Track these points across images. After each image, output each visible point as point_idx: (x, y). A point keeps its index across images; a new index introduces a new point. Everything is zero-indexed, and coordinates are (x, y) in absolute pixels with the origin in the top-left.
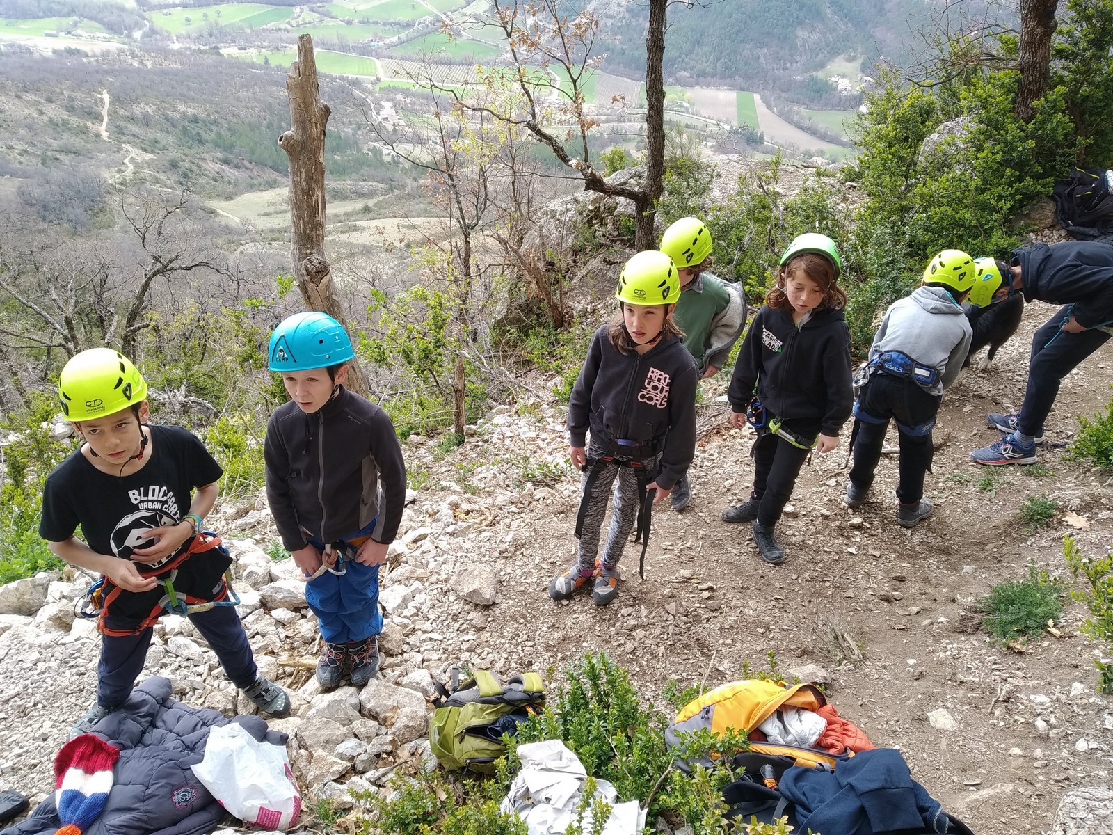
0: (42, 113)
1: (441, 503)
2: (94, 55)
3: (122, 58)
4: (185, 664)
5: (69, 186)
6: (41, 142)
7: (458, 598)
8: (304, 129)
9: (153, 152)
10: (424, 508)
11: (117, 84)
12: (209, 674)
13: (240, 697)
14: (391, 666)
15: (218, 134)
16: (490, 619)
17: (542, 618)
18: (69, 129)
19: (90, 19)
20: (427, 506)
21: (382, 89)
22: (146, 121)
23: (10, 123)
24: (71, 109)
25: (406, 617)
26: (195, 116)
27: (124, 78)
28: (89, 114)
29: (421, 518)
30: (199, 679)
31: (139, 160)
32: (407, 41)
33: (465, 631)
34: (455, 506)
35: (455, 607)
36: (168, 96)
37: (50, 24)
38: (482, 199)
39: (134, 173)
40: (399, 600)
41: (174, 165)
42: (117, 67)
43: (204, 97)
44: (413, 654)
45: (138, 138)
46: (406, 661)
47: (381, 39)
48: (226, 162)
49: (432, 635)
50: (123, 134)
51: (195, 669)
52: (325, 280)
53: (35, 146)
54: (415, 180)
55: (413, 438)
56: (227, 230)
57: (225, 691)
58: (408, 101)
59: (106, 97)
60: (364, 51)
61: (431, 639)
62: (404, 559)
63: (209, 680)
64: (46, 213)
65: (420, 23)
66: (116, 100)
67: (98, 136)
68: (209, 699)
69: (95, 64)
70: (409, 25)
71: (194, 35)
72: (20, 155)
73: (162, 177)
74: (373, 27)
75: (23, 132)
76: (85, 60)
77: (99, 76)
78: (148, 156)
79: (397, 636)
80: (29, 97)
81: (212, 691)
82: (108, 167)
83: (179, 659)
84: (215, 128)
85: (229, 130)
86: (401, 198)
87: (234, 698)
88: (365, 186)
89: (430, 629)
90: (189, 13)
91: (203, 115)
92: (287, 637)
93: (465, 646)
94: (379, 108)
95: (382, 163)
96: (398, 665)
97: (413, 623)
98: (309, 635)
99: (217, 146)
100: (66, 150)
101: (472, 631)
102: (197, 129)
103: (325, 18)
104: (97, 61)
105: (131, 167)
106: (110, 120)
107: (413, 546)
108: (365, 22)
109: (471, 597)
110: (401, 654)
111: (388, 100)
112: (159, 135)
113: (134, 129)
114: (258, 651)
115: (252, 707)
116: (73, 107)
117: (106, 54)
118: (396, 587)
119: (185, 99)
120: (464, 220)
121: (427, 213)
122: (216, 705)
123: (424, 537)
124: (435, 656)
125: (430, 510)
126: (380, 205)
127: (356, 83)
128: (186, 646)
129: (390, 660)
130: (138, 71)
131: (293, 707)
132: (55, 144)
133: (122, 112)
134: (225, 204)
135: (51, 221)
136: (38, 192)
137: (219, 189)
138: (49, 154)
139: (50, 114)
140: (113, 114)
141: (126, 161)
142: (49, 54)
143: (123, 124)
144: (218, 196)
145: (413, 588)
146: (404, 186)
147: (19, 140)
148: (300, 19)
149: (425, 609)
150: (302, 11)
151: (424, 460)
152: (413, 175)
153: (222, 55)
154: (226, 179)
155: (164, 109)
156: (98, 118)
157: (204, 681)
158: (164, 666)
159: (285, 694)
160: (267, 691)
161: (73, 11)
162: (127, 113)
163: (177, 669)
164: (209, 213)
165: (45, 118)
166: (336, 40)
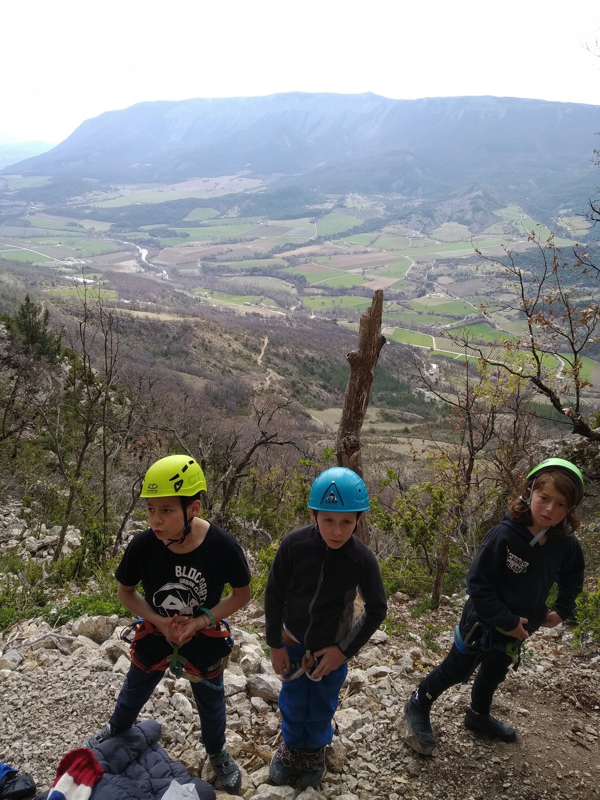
0: (230, 346)
1: (405, 651)
2: (266, 318)
3: (281, 320)
4: (178, 718)
5: (232, 388)
6: (225, 361)
7: (399, 739)
8: (365, 350)
9: (283, 375)
10: (391, 650)
11: (274, 334)
12: (191, 733)
13: (207, 762)
14: (330, 781)
15: (324, 370)
16: (423, 769)
17: (472, 787)
18: (242, 356)
19: (270, 298)
20: (393, 649)
21: (434, 356)
22: (284, 357)
23: (213, 349)
24: (245, 345)
25: (352, 740)
26: (313, 357)
27: (279, 331)
28: (254, 349)
29: (386, 658)
30: (183, 734)
31: (274, 378)
32: (457, 328)
33: (399, 773)
34: (416, 657)
35: (396, 747)
36: (300, 344)
37: (248, 299)
38: (489, 432)
39: (270, 386)
40: (350, 724)
41: (294, 384)
42: (276, 325)
43: (321, 347)
44: (350, 777)
45: (277, 366)
46: (343, 781)
47: (440, 325)
48: (324, 387)
49: (370, 766)
50: (270, 363)
51: (184, 725)
52: (355, 454)
53: (221, 363)
54: (444, 416)
55: (399, 594)
56: (314, 429)
57: (197, 752)
58: (449, 365)
59: (266, 341)
60: (427, 331)
61: (368, 769)
62: (364, 688)
63: (190, 737)
64: (215, 402)
65: (468, 318)
66: (271, 343)
67: (256, 362)
68: (184, 754)
69: (265, 322)
70: (460, 318)
71: (324, 312)
72: (213, 367)
73: (285, 391)
74: (435, 317)
75: (217, 354)
76: (261, 319)
77: (266, 329)
78: (280, 378)
79: (341, 755)
80: (227, 336)
81: (189, 748)
82: (256, 380)
83: (176, 712)
84: (322, 367)
85: (331, 368)
86: (432, 427)
87: (202, 760)
88: (408, 415)
89: (369, 759)
90: (325, 300)
91: (318, 358)
92: (257, 723)
93: (396, 787)
94: (429, 367)
95: (423, 402)
96: (336, 782)
97: (357, 748)
98: (273, 728)
99: (321, 377)
100: (236, 368)
101: (405, 775)
102: (312, 366)
103: (406, 309)
104: (267, 321)
105: (269, 382)
106: (265, 354)
107: (373, 679)
108: (431, 314)
109: (411, 743)
110: (341, 773)
111: (436, 363)
112: (289, 366)
113: (277, 361)
114: (232, 727)
115: (212, 774)
116: (247, 344)
117: (273, 317)
118: (351, 710)
119: (310, 347)
120: (472, 444)
121: (447, 440)
122: (187, 761)
123: (383, 674)
124: (368, 787)
125: (395, 653)
126: (415, 429)
127: (417, 350)
128: (183, 703)
129: (330, 775)
130: (288, 329)
131: (243, 787)
132: (232, 363)
133: (273, 350)
134: (317, 412)
135: (217, 406)
136: (215, 388)
137: (316, 403)
138: (227, 368)
139: (234, 347)
140: (267, 351)
141: (267, 378)
142: (243, 314)
143: (271, 357)
144: (314, 407)
145: (364, 716)
146: (435, 420)
147: (214, 359)
148: (390, 308)
149: (369, 738)
150: (392, 303)
151: (404, 614)
152: (443, 413)
153: (338, 325)
154: (321, 398)
155: (296, 351)
156: (258, 351)
157: (187, 738)
158: (163, 714)
159: (240, 773)
160: (227, 764)
161: (262, 293)
162: (275, 351)
163: (171, 720)
164: (306, 416)
165: (231, 348)
166: (409, 323)
